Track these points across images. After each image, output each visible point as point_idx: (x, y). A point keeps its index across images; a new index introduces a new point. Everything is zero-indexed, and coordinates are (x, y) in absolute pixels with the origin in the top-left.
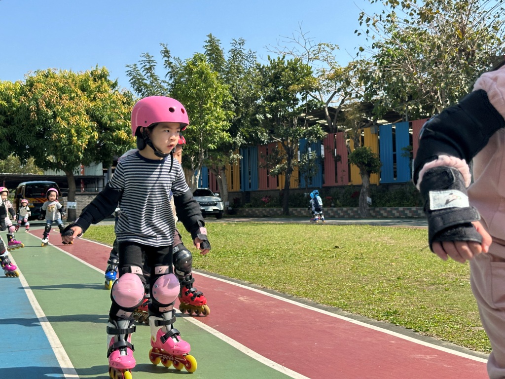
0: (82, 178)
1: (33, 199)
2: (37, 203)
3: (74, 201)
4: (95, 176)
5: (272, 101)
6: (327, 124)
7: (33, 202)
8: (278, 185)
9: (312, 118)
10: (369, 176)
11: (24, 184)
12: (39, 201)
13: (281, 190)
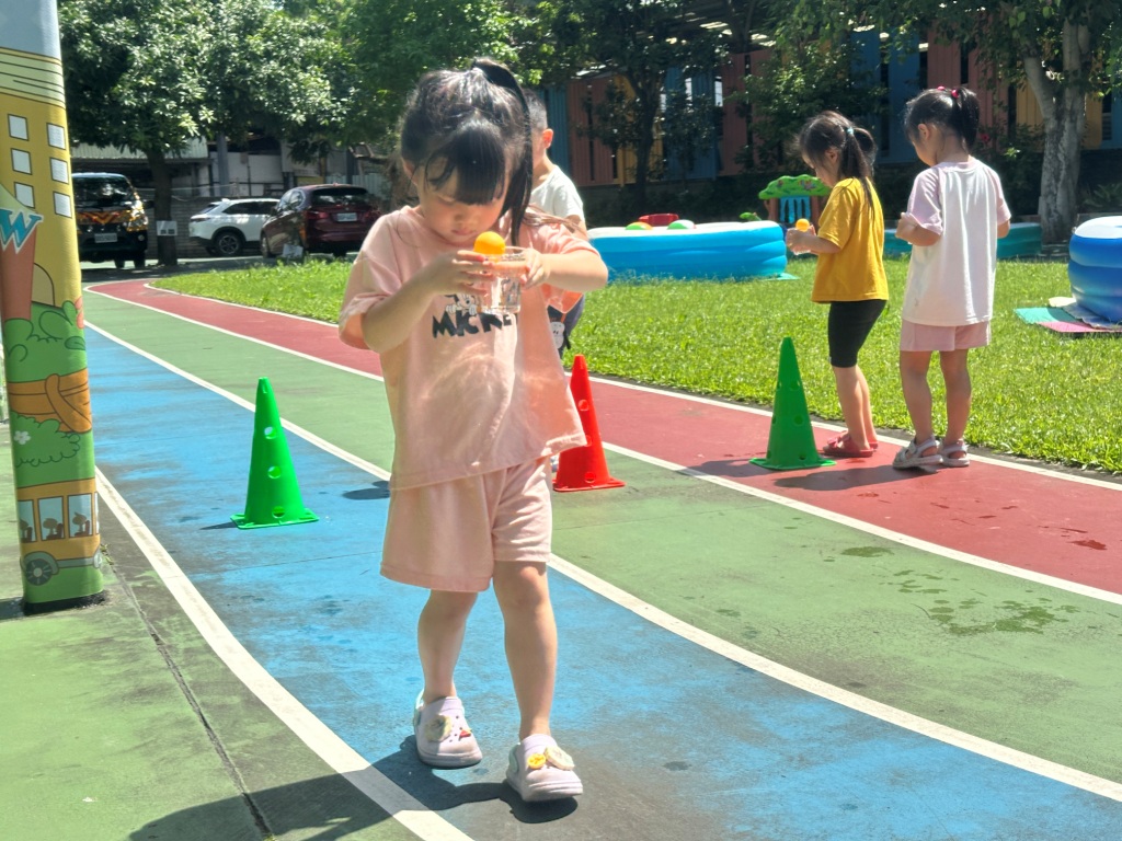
3: (171, 219)
4: (190, 159)
6: (728, 32)
8: (615, 176)
9: (691, 18)
13: (622, 185)
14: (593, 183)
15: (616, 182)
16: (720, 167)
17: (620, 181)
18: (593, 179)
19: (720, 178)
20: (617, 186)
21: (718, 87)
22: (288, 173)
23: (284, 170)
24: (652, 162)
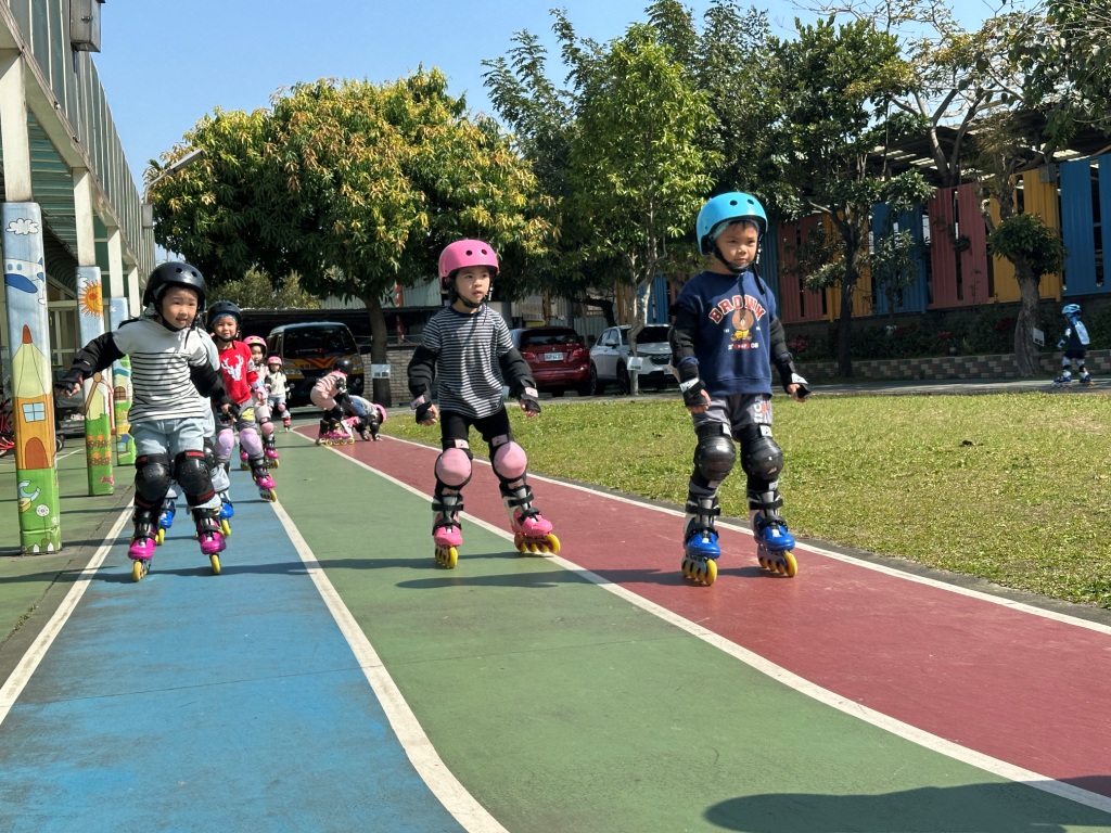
0: (398, 314)
1: (300, 362)
2: (310, 368)
3: (385, 363)
4: (426, 307)
5: (807, 122)
6: (936, 168)
7: (302, 366)
8: (825, 311)
9: (899, 155)
10: (1038, 281)
11: (281, 329)
12: (313, 365)
13: (832, 321)
14: (803, 320)
15: (825, 317)
16: (930, 300)
17: (830, 316)
18: (803, 315)
19: (929, 311)
20: (827, 321)
21: (926, 221)
22: (517, 318)
23: (514, 315)
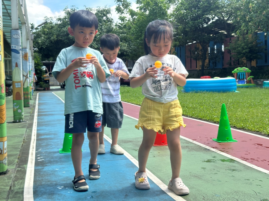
6: (226, 33)
14: (191, 69)
15: (197, 69)
16: (223, 65)
19: (223, 68)
21: (223, 46)
24: (206, 64)
